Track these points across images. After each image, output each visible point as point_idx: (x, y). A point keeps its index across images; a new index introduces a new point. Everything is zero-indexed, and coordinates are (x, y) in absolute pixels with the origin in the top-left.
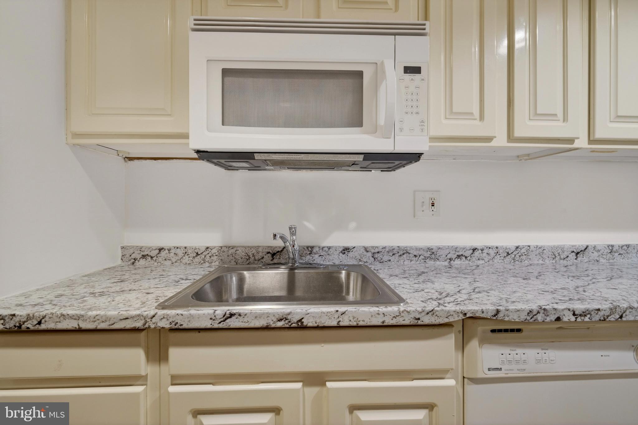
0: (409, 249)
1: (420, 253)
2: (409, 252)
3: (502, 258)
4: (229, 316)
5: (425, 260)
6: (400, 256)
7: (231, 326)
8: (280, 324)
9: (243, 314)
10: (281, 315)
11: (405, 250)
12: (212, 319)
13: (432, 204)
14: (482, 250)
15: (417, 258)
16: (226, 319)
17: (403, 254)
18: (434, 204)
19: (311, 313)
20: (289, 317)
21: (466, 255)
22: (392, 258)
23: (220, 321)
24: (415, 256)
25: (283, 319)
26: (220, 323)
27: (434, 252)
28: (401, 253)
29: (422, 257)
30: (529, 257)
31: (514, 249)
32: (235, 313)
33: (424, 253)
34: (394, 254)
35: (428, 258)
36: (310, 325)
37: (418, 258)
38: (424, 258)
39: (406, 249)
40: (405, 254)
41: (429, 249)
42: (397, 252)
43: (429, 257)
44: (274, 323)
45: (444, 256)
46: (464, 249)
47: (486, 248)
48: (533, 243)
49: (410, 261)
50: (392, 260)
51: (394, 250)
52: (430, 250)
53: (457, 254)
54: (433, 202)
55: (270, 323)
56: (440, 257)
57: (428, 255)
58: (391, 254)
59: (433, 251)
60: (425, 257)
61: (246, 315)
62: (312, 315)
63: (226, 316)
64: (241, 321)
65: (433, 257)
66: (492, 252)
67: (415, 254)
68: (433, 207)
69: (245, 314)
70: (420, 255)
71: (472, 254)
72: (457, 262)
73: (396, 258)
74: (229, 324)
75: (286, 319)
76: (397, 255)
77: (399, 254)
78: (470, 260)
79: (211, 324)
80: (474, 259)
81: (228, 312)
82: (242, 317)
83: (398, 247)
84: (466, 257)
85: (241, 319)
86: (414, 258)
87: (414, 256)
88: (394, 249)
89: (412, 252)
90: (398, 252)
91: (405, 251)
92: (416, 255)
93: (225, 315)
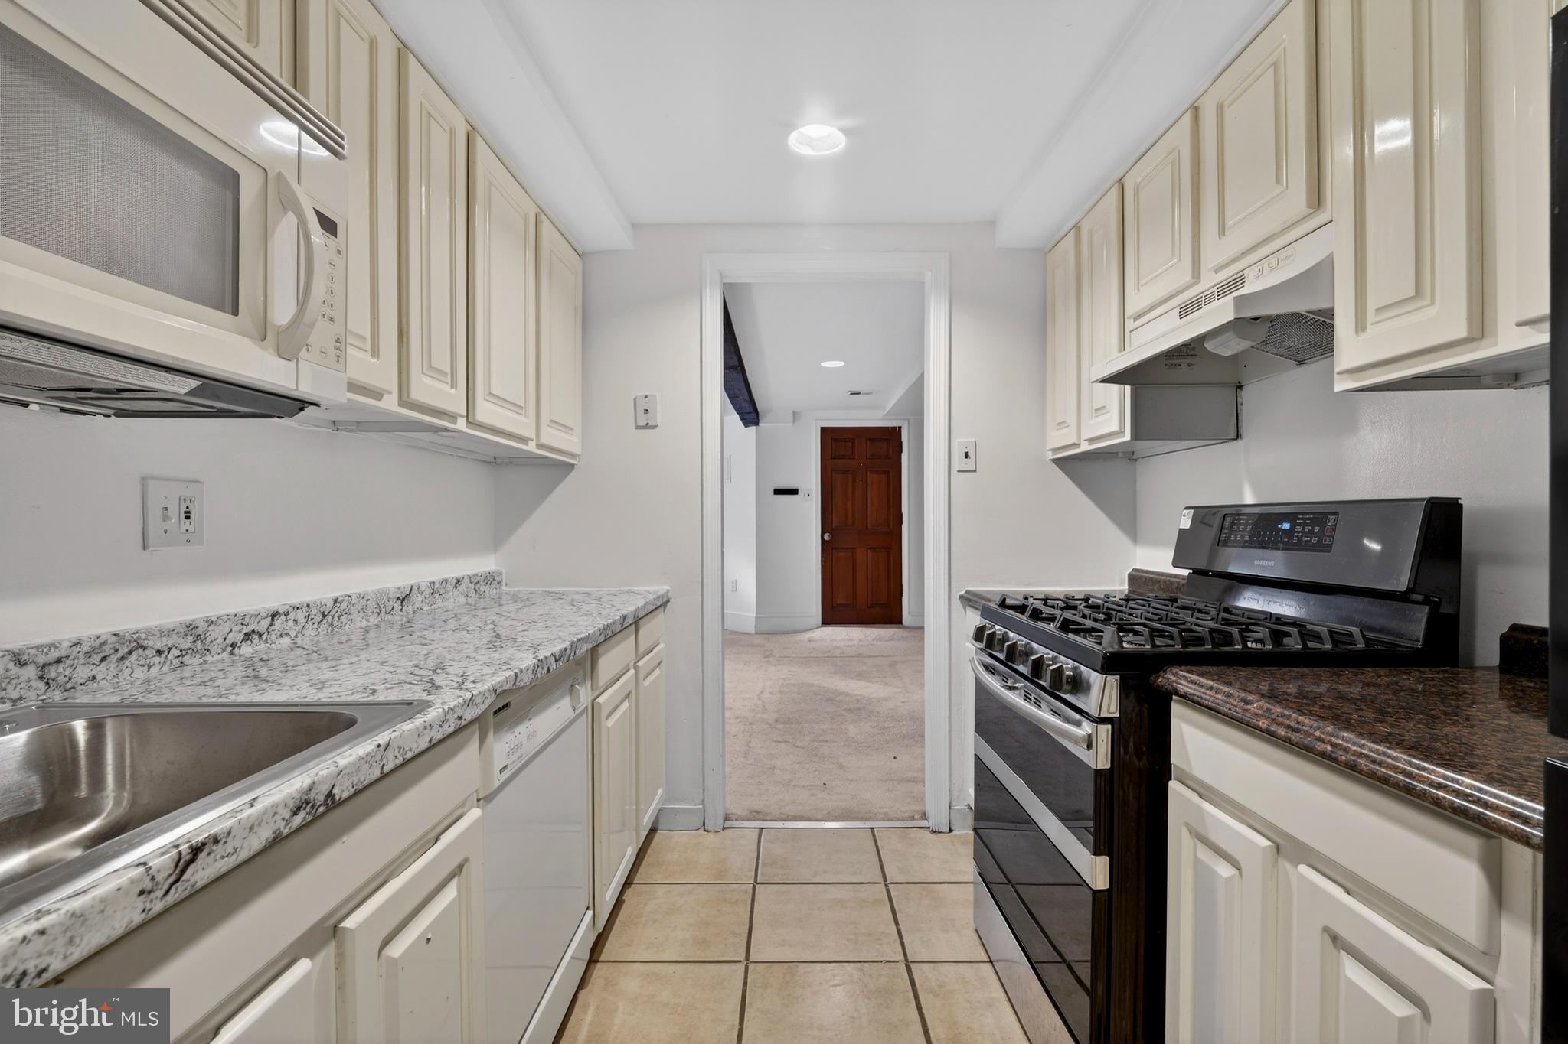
0: (143, 636)
1: (170, 643)
2: (145, 643)
3: (316, 625)
4: (188, 857)
5: (180, 659)
6: (122, 658)
7: (198, 884)
8: (298, 820)
9: (222, 836)
10: (298, 797)
11: (135, 641)
12: (144, 893)
13: (186, 512)
14: (286, 614)
15: (163, 655)
16: (183, 872)
17: (130, 653)
18: (189, 512)
19: (345, 768)
20: (312, 795)
21: (261, 630)
22: (100, 672)
23: (166, 886)
24: (159, 652)
25: (301, 807)
26: (167, 892)
27: (200, 635)
28: (124, 650)
29: (175, 652)
30: (350, 617)
31: (330, 604)
32: (203, 841)
33: (181, 640)
34: (104, 659)
35: (187, 653)
36: (345, 795)
37: (166, 656)
38: (180, 653)
39: (135, 636)
40: (134, 654)
41: (190, 628)
42: (113, 651)
43: (190, 649)
44: (288, 822)
45: (220, 640)
46: (256, 616)
47: (291, 609)
48: (354, 589)
49: (146, 668)
50: (99, 677)
51: (104, 648)
52: (192, 629)
53: (245, 630)
54: (187, 508)
55: (279, 829)
56: (212, 644)
57: (188, 645)
58: (96, 658)
59: (199, 632)
60: (181, 651)
61: (229, 833)
62: (348, 771)
63: (182, 863)
64: (218, 857)
65: (199, 647)
66: (301, 616)
67: (158, 646)
68: (187, 521)
69: (226, 831)
70: (170, 649)
71: (270, 626)
72: (246, 649)
73: (111, 669)
74: (192, 881)
75: (308, 803)
76: (114, 658)
77: (119, 655)
78: (266, 641)
79: (144, 910)
80: (273, 637)
81: (184, 848)
82: (221, 844)
83: (115, 635)
84: (260, 635)
85: (219, 849)
86: (157, 660)
87: (157, 652)
88: (105, 643)
89: (150, 643)
90: (117, 651)
91: (135, 644)
92: (162, 649)
93: (179, 860)
